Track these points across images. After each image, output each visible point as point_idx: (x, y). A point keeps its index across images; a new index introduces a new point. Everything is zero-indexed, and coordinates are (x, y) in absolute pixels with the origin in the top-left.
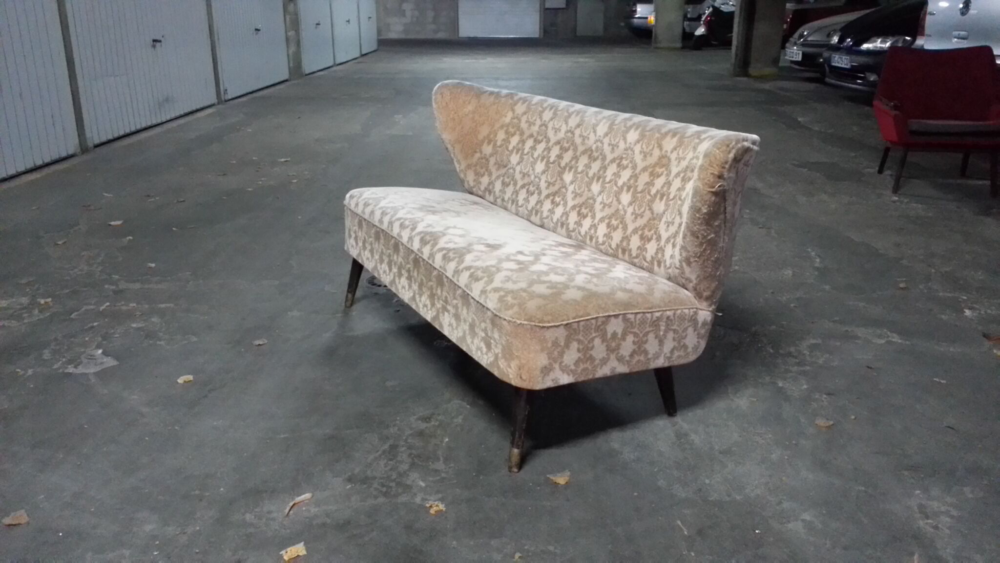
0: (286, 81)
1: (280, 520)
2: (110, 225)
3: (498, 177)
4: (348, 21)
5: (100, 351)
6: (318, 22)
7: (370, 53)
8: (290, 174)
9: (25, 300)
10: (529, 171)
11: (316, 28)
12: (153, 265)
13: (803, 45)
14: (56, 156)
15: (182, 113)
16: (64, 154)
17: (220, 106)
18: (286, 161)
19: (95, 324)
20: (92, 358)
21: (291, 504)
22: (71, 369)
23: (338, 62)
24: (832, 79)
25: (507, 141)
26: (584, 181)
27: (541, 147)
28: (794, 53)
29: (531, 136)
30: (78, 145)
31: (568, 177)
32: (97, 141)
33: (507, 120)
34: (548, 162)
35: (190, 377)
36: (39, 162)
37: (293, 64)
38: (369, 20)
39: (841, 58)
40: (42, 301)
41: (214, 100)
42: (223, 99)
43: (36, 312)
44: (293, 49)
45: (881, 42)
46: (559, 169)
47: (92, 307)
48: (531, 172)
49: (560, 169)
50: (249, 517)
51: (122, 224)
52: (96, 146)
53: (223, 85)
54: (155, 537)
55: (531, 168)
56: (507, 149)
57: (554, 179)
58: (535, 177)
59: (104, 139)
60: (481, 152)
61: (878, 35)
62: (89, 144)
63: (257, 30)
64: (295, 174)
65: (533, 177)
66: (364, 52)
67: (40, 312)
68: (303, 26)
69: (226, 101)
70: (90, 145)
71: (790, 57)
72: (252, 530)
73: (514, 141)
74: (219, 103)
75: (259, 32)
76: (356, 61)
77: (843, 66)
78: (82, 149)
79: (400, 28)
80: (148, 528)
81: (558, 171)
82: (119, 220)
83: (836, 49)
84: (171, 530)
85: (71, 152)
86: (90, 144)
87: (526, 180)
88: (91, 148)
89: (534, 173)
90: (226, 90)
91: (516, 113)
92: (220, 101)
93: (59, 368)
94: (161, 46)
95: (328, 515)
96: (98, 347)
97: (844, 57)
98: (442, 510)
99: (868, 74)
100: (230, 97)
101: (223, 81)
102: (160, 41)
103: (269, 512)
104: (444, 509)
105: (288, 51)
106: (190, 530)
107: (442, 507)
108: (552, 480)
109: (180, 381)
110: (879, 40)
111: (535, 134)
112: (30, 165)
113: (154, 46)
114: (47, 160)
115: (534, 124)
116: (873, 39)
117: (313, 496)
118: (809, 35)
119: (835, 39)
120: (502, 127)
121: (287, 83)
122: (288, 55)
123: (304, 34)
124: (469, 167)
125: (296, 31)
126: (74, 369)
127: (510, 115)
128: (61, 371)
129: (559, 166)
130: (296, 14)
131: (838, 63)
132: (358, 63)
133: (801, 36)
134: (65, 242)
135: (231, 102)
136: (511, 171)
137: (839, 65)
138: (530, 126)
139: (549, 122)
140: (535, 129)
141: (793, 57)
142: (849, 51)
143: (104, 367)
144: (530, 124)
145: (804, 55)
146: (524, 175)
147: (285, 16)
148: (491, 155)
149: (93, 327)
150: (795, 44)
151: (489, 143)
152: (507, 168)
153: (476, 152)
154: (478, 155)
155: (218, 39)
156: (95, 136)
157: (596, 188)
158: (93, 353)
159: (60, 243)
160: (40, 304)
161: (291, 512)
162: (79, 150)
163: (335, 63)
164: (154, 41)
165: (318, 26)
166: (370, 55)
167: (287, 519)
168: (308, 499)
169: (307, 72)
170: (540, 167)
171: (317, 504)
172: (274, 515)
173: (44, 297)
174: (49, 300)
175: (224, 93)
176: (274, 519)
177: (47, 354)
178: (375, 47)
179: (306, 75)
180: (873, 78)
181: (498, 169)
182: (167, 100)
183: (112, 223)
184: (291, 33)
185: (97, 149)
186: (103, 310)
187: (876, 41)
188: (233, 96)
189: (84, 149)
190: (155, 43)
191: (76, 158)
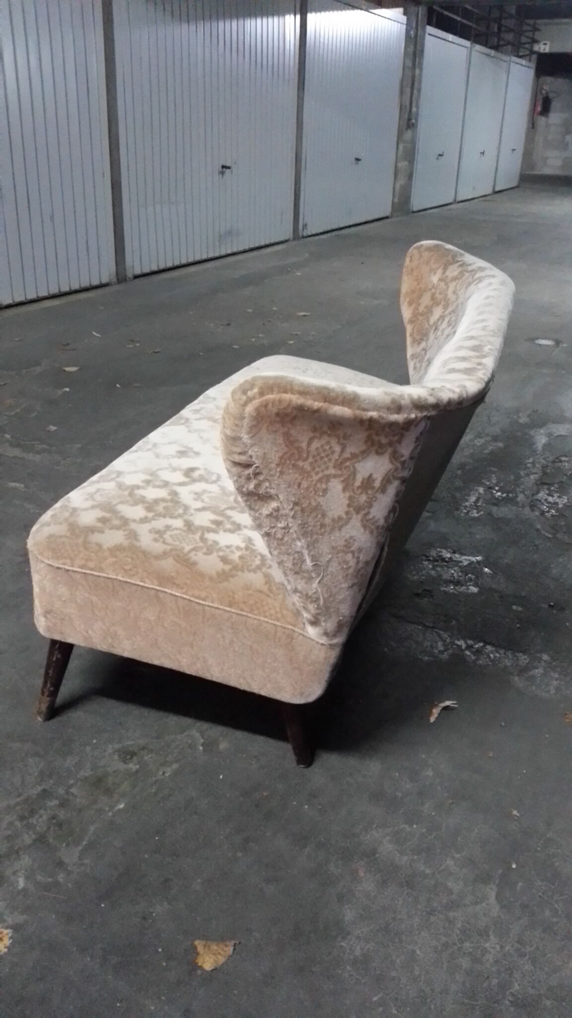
0: (387, 218)
2: (65, 371)
4: (483, 153)
6: (441, 153)
7: (506, 190)
8: (293, 333)
11: (437, 159)
12: (54, 429)
14: (86, 284)
15: (247, 248)
16: (96, 283)
17: (295, 243)
18: (305, 316)
23: (460, 198)
30: (115, 274)
32: (138, 271)
37: (399, 199)
38: (512, 152)
41: (288, 233)
42: (301, 235)
44: (401, 182)
51: (77, 370)
52: (136, 277)
53: (303, 219)
59: (146, 270)
62: (127, 274)
63: (358, 160)
64: (299, 333)
66: (497, 189)
68: (419, 158)
69: (303, 237)
70: (130, 274)
74: (294, 239)
75: (360, 162)
76: (484, 198)
78: (118, 280)
79: (559, 163)
85: (105, 280)
88: (129, 278)
90: (306, 225)
92: (296, 236)
94: (232, 173)
100: (309, 234)
101: (304, 216)
102: (229, 168)
105: (394, 184)
113: (222, 173)
114: (75, 287)
121: (387, 221)
122: (394, 188)
123: (419, 167)
125: (409, 162)
130: (413, 142)
132: (485, 201)
135: (308, 239)
147: (398, 144)
155: (306, 169)
156: (135, 264)
162: (115, 280)
163: (455, 200)
164: (223, 167)
165: (440, 157)
166: (505, 192)
169: (415, 209)
175: (303, 229)
178: (514, 183)
179: (413, 212)
182: (229, 233)
183: (67, 369)
184: (403, 164)
185: (137, 280)
188: (314, 232)
189: (121, 278)
190: (224, 169)
191: (111, 287)
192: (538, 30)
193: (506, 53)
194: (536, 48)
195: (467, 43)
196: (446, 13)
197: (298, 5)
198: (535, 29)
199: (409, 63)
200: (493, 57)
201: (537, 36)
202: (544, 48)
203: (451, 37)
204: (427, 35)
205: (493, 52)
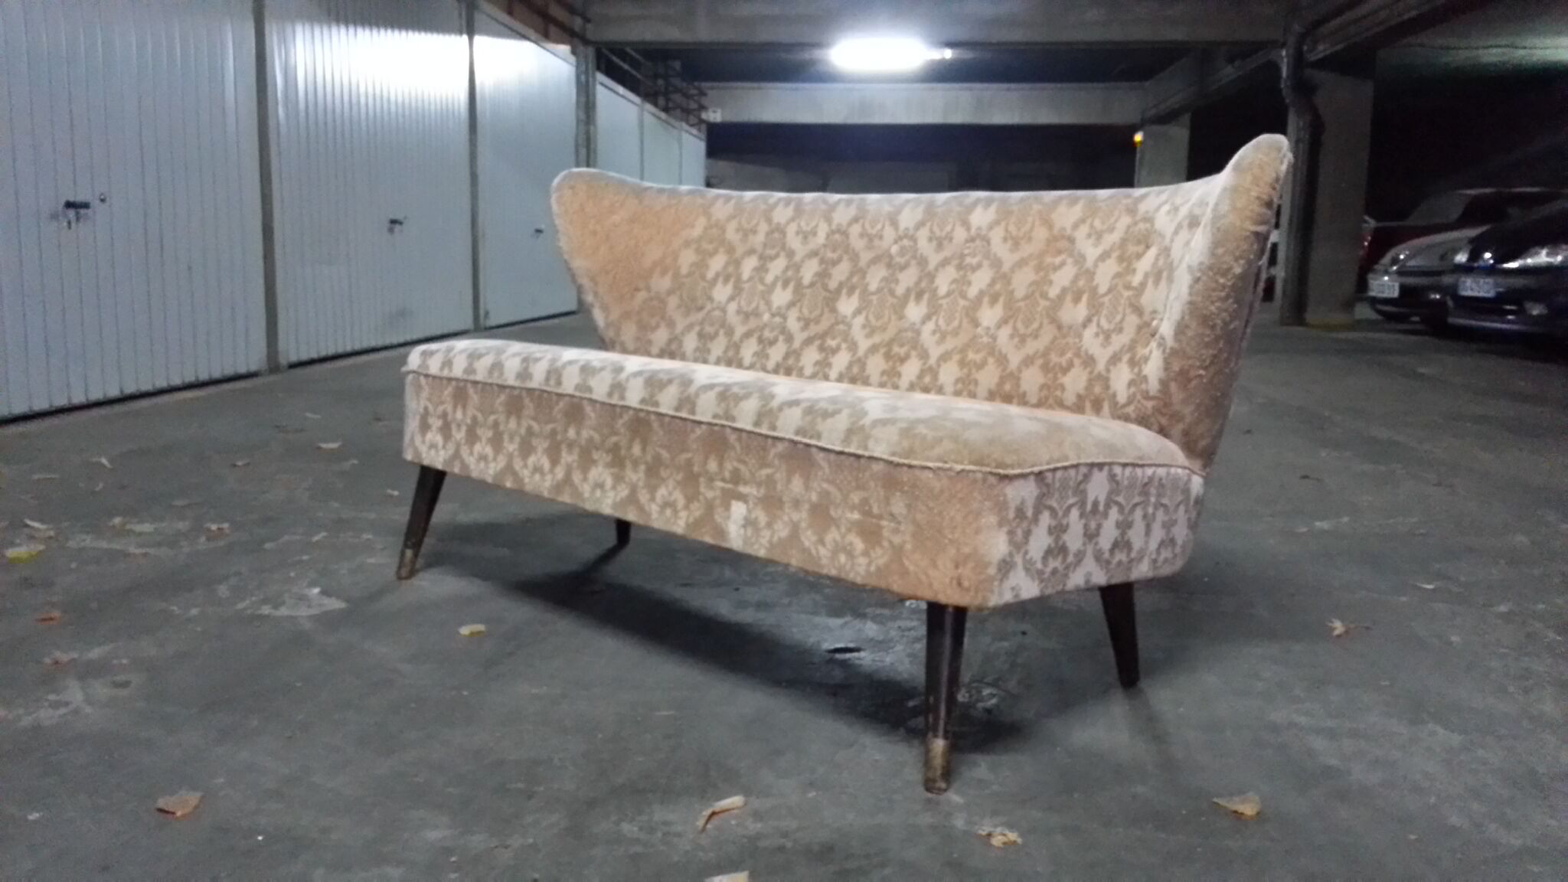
1: (691, 836)
2: (319, 448)
3: (689, 328)
5: (316, 590)
9: (182, 526)
10: (757, 307)
12: (396, 493)
13: (1400, 273)
14: (229, 371)
16: (243, 370)
19: (305, 558)
20: (302, 598)
21: (707, 812)
22: (266, 610)
24: (1462, 317)
25: (701, 266)
26: (888, 304)
27: (777, 267)
28: (1385, 285)
29: (751, 252)
30: (266, 360)
31: (847, 306)
32: (294, 358)
33: (697, 231)
34: (799, 286)
35: (481, 627)
36: (204, 376)
39: (1478, 283)
40: (214, 527)
41: (467, 323)
42: (482, 325)
43: (203, 539)
45: (1548, 255)
46: (824, 294)
47: (298, 537)
48: (763, 307)
49: (828, 294)
50: (628, 829)
51: (340, 447)
52: (293, 366)
53: (484, 302)
54: (448, 851)
55: (762, 303)
56: (703, 277)
57: (817, 312)
58: (773, 315)
59: (304, 357)
60: (648, 289)
61: (1542, 245)
62: (281, 361)
65: (766, 317)
67: (208, 539)
69: (486, 329)
71: (1379, 292)
72: (639, 849)
73: (717, 263)
74: (475, 331)
75: (542, 235)
77: (1482, 294)
78: (269, 368)
80: (433, 835)
81: (825, 298)
82: (333, 441)
83: (1467, 269)
84: (478, 841)
85: (253, 368)
86: (283, 361)
87: (753, 323)
88: (284, 367)
89: (770, 309)
90: (486, 312)
91: (714, 219)
92: (478, 328)
93: (245, 609)
94: (402, 230)
95: (785, 835)
96: (312, 584)
97: (1482, 281)
98: (1015, 842)
99: (1528, 305)
100: (492, 324)
102: (399, 223)
103: (666, 823)
104: (1019, 841)
106: (516, 842)
107: (1013, 836)
108: (1225, 808)
109: (465, 631)
110: (1544, 252)
111: (759, 249)
112: (190, 378)
113: (391, 230)
114: (217, 374)
115: (754, 232)
116: (1533, 250)
117: (746, 804)
118: (1408, 258)
119: (1461, 258)
120: (687, 244)
124: (626, 315)
126: (273, 611)
127: (701, 223)
128: (249, 612)
129: (826, 289)
131: (1472, 289)
133: (1395, 261)
134: (248, 464)
136: (717, 313)
137: (1475, 294)
138: (746, 235)
139: (788, 223)
140: (760, 238)
141: (1383, 292)
142: (1491, 271)
143: (324, 609)
144: (746, 233)
145: (1403, 289)
146: (747, 316)
148: (670, 292)
149: (301, 562)
150: (1386, 273)
151: (664, 273)
152: (705, 311)
153: (637, 289)
154: (642, 295)
156: (292, 349)
157: (914, 312)
158: (306, 591)
159: (240, 463)
160: (209, 530)
161: (709, 826)
162: (266, 369)
164: (392, 221)
167: (703, 835)
168: (737, 808)
170: (781, 297)
171: (757, 815)
172: (679, 828)
173: (213, 521)
174: (226, 526)
175: (484, 317)
176: (679, 835)
177: (223, 590)
180: (1536, 310)
181: (687, 313)
182: (402, 313)
183: (324, 446)
185: (293, 370)
186: (317, 541)
187: (1537, 254)
188: (496, 323)
189: (274, 367)
190: (393, 225)
191: (259, 378)
192: (705, 94)
193: (676, 118)
194: (704, 116)
195: (637, 99)
196: (615, 59)
197: (464, 23)
198: (703, 94)
199: (583, 116)
200: (663, 121)
201: (704, 101)
202: (715, 116)
203: (621, 89)
204: (597, 83)
205: (663, 115)
